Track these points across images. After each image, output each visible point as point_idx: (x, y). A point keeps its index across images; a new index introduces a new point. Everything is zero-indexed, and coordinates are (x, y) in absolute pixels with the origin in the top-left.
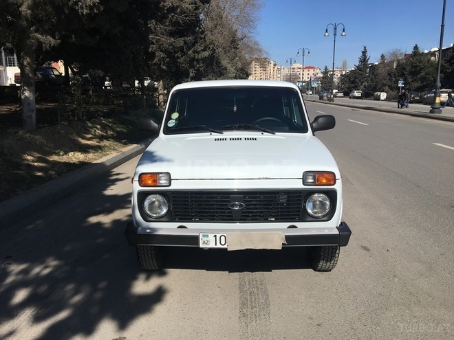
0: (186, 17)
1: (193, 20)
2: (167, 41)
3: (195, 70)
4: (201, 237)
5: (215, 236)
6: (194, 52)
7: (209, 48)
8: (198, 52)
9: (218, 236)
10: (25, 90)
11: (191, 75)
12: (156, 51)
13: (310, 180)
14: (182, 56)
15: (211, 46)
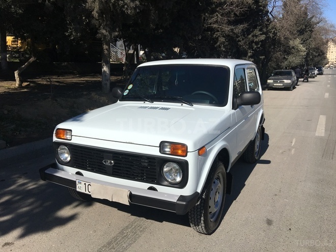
0: (241, 8)
1: (246, 10)
2: (227, 29)
3: (253, 50)
4: (77, 183)
5: (85, 184)
6: (253, 36)
7: (271, 32)
8: (256, 36)
9: (87, 184)
10: (104, 65)
11: (249, 54)
12: (219, 36)
13: (167, 150)
14: (243, 40)
15: (273, 31)
